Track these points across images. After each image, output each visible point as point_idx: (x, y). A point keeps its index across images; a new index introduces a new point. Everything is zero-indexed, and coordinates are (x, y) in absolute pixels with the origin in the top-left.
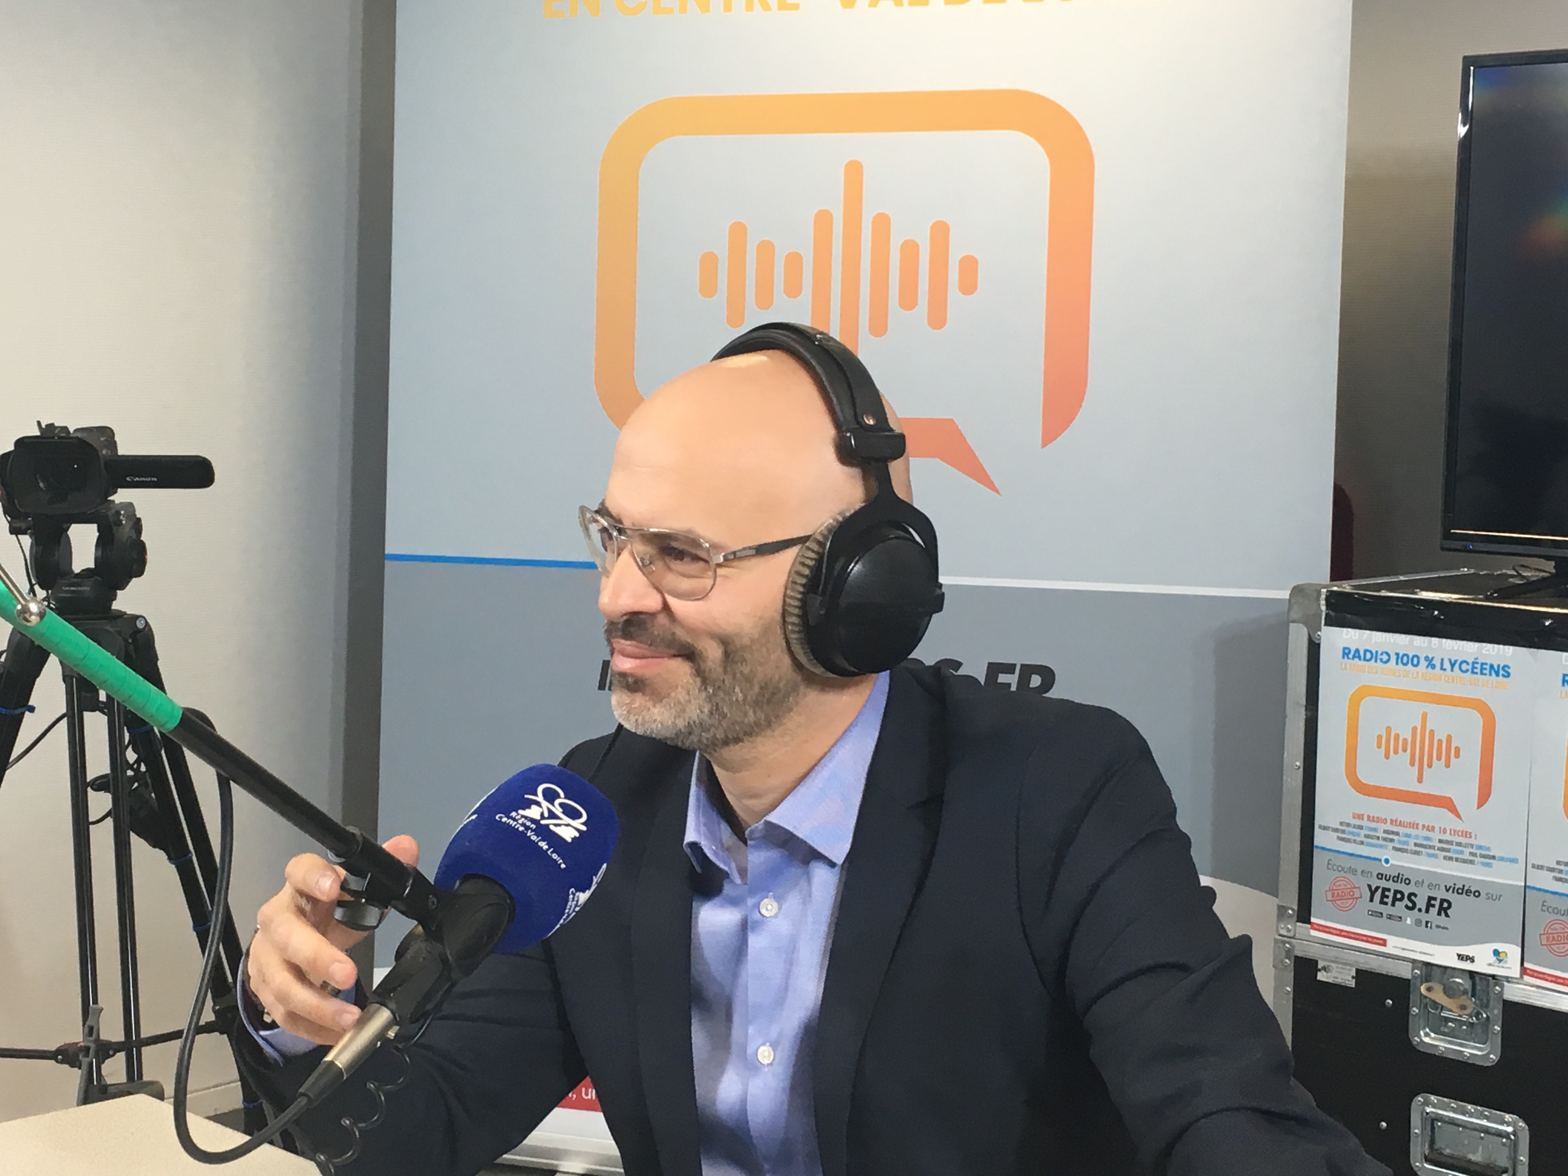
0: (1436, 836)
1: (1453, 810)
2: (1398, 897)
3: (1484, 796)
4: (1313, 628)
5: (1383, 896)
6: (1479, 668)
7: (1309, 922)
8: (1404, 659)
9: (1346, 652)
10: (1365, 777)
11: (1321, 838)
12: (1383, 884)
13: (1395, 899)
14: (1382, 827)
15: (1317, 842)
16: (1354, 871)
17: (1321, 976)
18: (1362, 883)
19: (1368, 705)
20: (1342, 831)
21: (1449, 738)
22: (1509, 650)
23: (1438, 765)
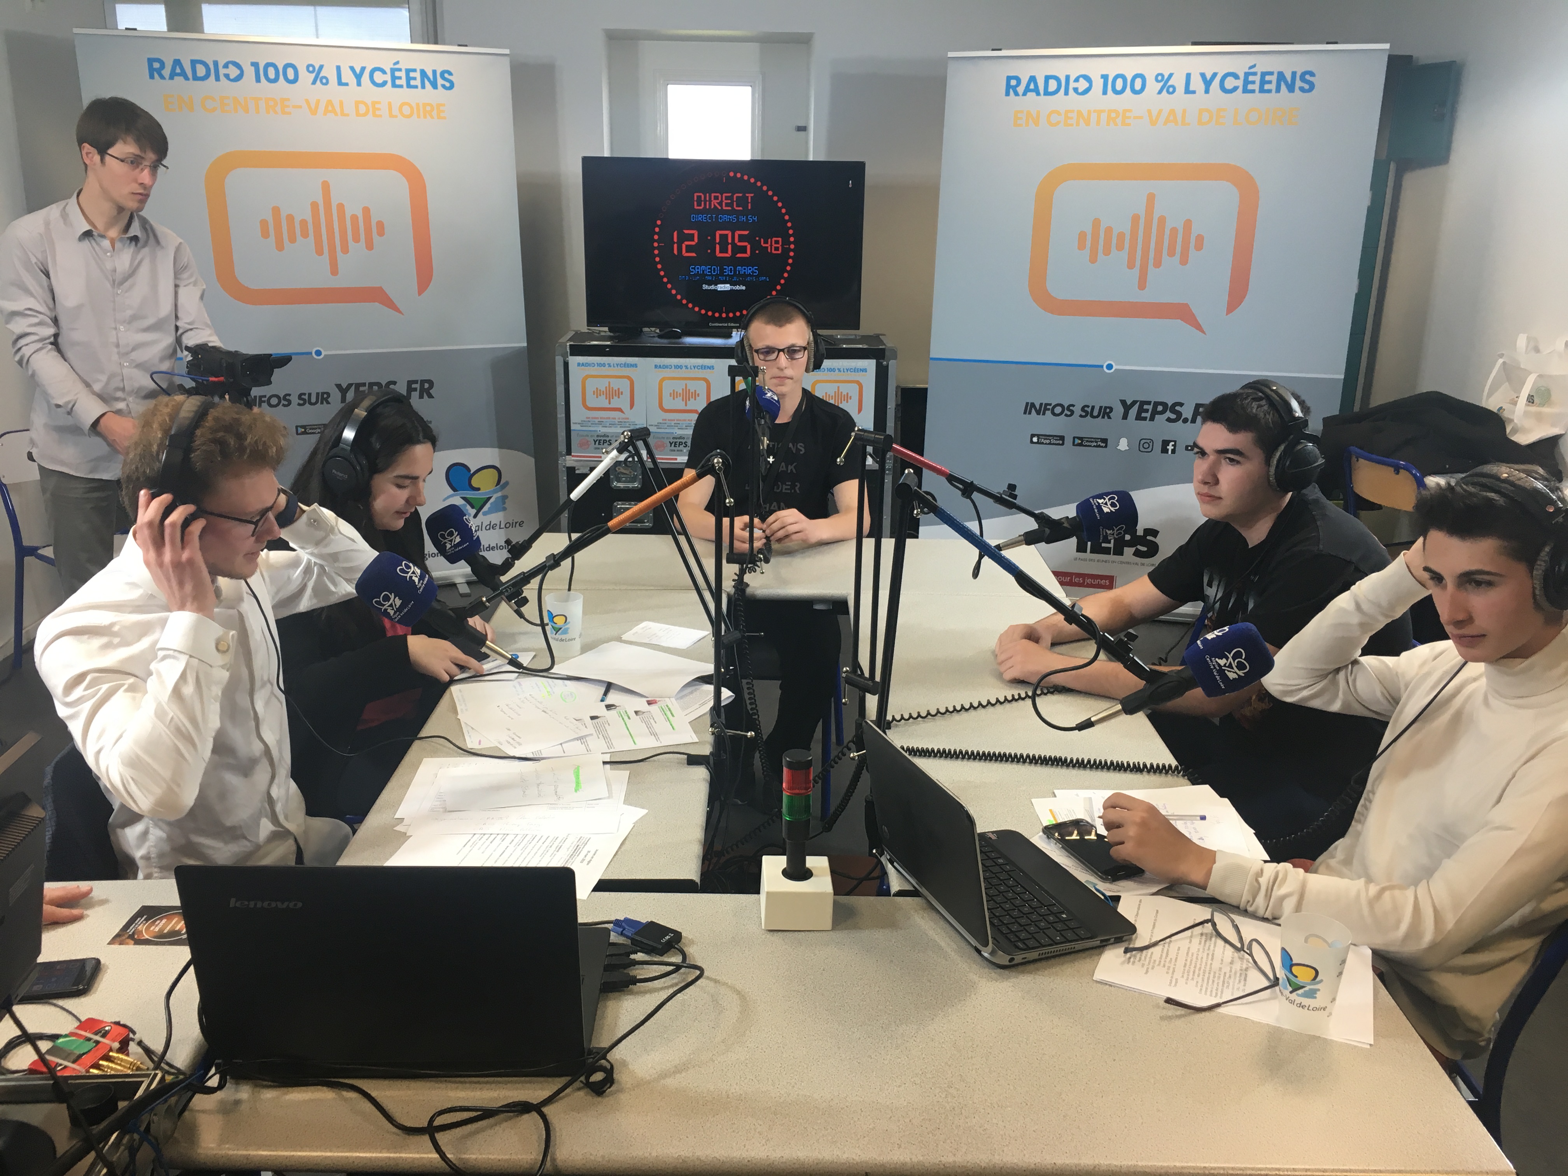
0: (616, 421)
1: (622, 412)
2: (605, 442)
3: (632, 406)
4: (565, 356)
5: (599, 442)
6: (626, 365)
7: (570, 455)
8: (600, 365)
9: (579, 364)
10: (590, 404)
11: (573, 427)
12: (599, 438)
13: (604, 443)
14: (597, 421)
15: (572, 428)
16: (588, 436)
17: (577, 472)
18: (591, 440)
19: (589, 382)
20: (582, 424)
21: (619, 389)
22: (636, 359)
23: (616, 398)
